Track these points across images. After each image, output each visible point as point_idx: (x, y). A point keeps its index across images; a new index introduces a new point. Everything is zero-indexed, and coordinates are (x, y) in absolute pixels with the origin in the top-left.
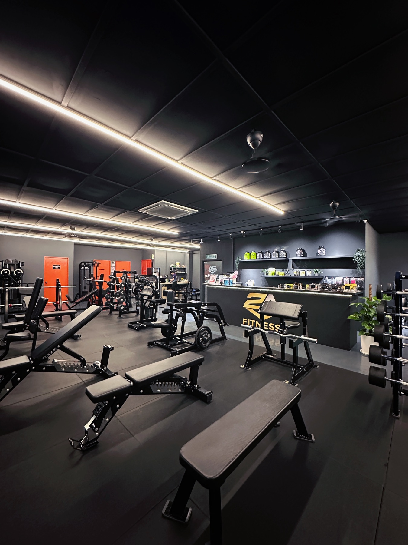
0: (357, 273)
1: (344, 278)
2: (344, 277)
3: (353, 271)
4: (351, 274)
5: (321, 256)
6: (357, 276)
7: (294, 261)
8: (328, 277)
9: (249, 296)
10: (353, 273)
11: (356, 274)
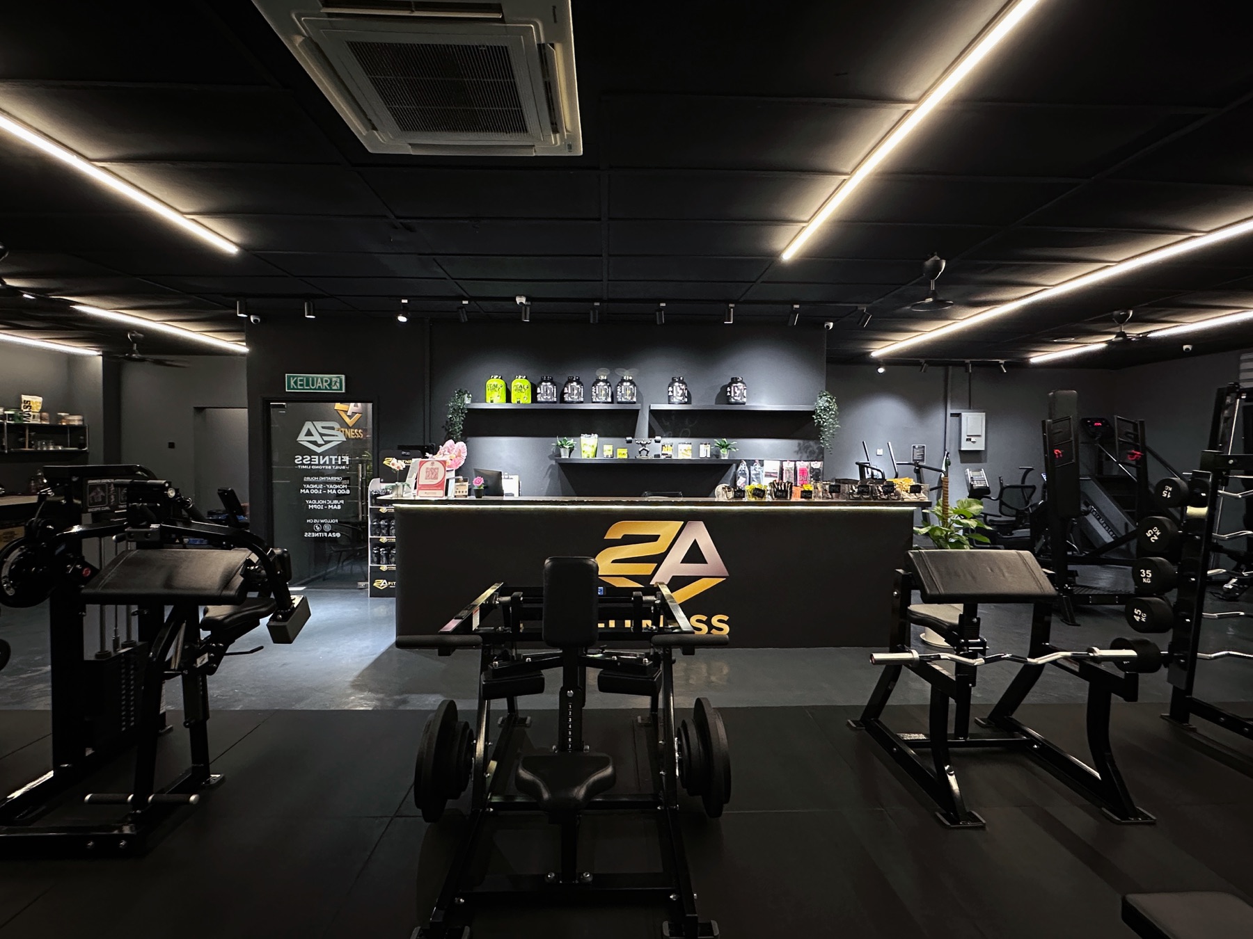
0: (808, 451)
1: (784, 463)
2: (782, 461)
3: (799, 444)
4: (795, 452)
5: (737, 403)
6: (808, 457)
7: (654, 416)
8: (745, 460)
9: (615, 533)
10: (801, 450)
11: (806, 452)
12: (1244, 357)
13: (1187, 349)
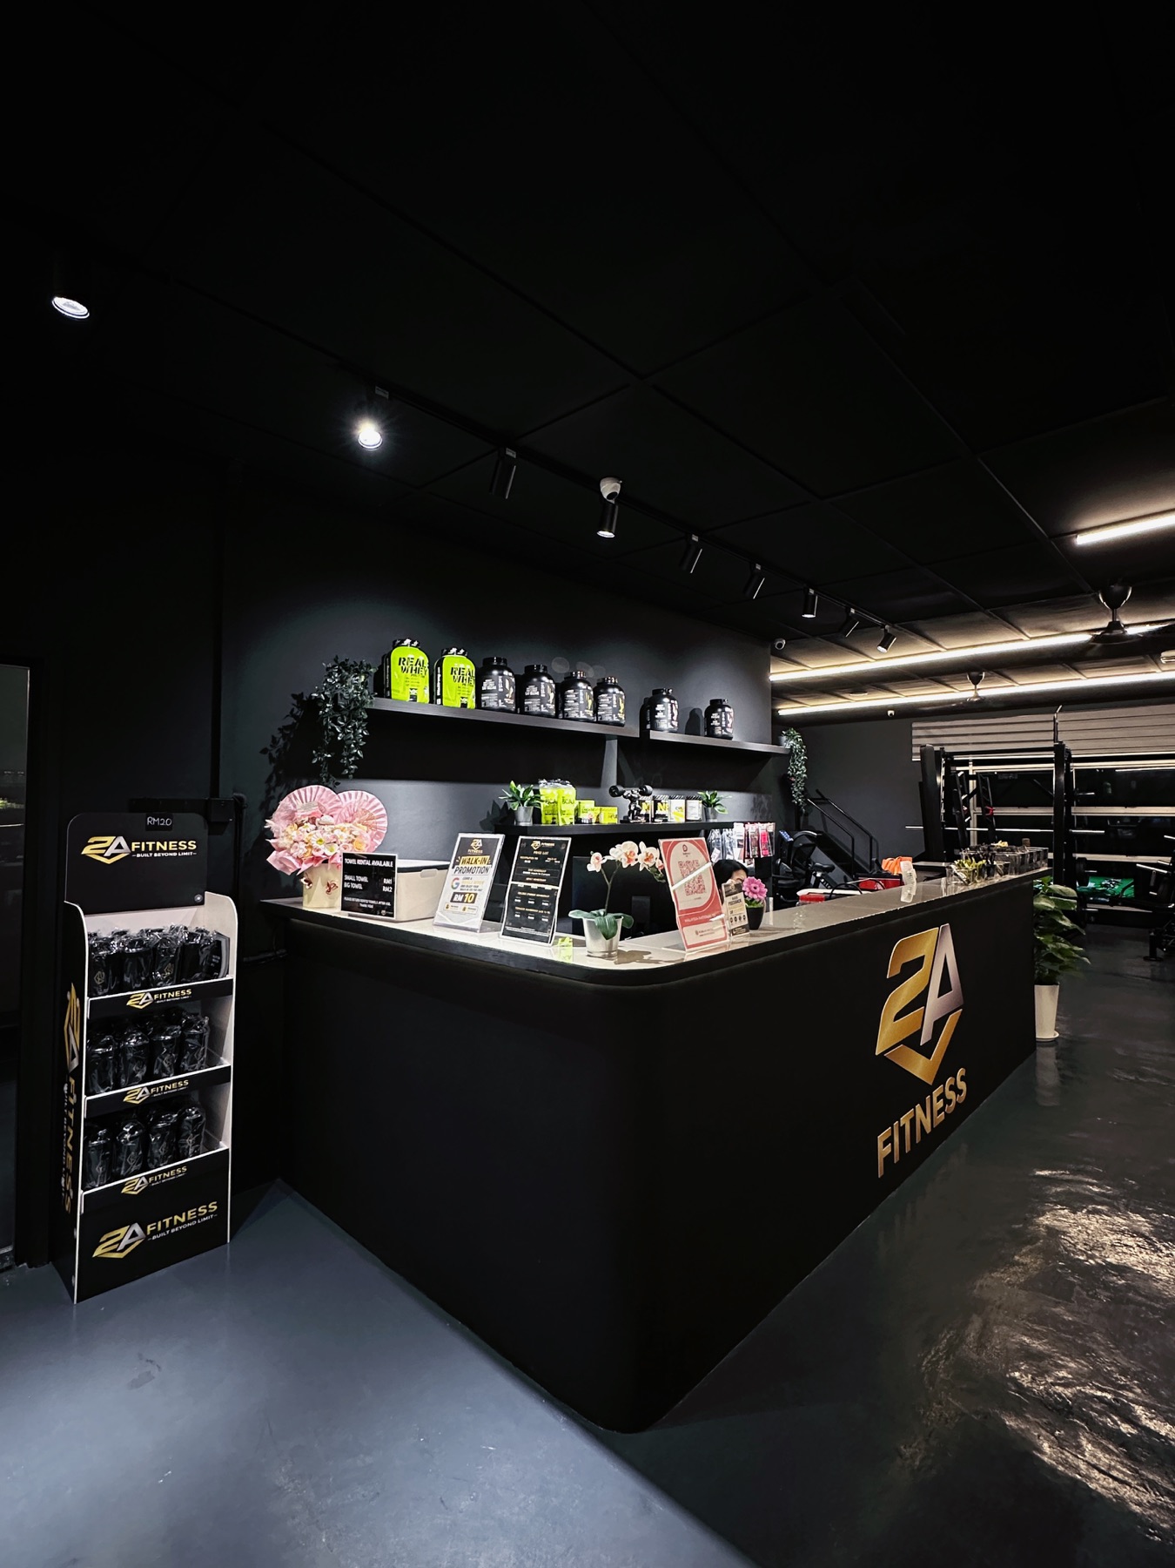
0: (761, 808)
3: (754, 800)
6: (761, 817)
9: (895, 965)
12: (914, 725)
13: (891, 714)
